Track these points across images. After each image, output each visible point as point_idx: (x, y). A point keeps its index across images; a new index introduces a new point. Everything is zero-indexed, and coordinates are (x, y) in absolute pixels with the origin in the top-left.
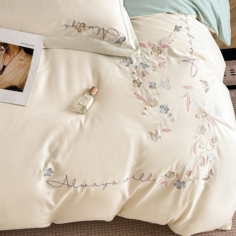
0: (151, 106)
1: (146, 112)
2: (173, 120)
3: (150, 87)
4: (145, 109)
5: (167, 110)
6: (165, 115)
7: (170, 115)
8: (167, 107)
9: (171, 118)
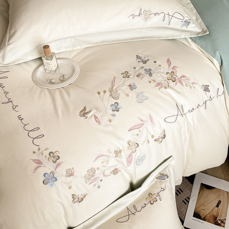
0: (111, 95)
1: (102, 93)
2: (110, 121)
3: (130, 86)
4: (105, 92)
5: (117, 110)
6: (111, 110)
7: (114, 115)
8: (120, 108)
9: (111, 117)
